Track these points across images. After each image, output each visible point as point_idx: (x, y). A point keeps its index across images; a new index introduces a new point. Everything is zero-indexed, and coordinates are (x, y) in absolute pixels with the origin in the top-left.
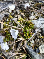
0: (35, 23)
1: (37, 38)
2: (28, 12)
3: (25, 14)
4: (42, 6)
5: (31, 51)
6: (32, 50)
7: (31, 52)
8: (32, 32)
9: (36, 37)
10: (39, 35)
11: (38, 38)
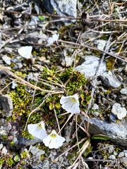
0: (84, 71)
1: (100, 97)
2: (54, 51)
3: (48, 57)
4: (76, 32)
5: (102, 125)
6: (102, 122)
7: (101, 127)
8: (85, 90)
9: (97, 95)
10: (100, 90)
11: (102, 97)
